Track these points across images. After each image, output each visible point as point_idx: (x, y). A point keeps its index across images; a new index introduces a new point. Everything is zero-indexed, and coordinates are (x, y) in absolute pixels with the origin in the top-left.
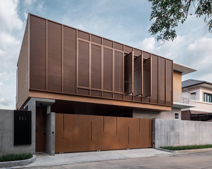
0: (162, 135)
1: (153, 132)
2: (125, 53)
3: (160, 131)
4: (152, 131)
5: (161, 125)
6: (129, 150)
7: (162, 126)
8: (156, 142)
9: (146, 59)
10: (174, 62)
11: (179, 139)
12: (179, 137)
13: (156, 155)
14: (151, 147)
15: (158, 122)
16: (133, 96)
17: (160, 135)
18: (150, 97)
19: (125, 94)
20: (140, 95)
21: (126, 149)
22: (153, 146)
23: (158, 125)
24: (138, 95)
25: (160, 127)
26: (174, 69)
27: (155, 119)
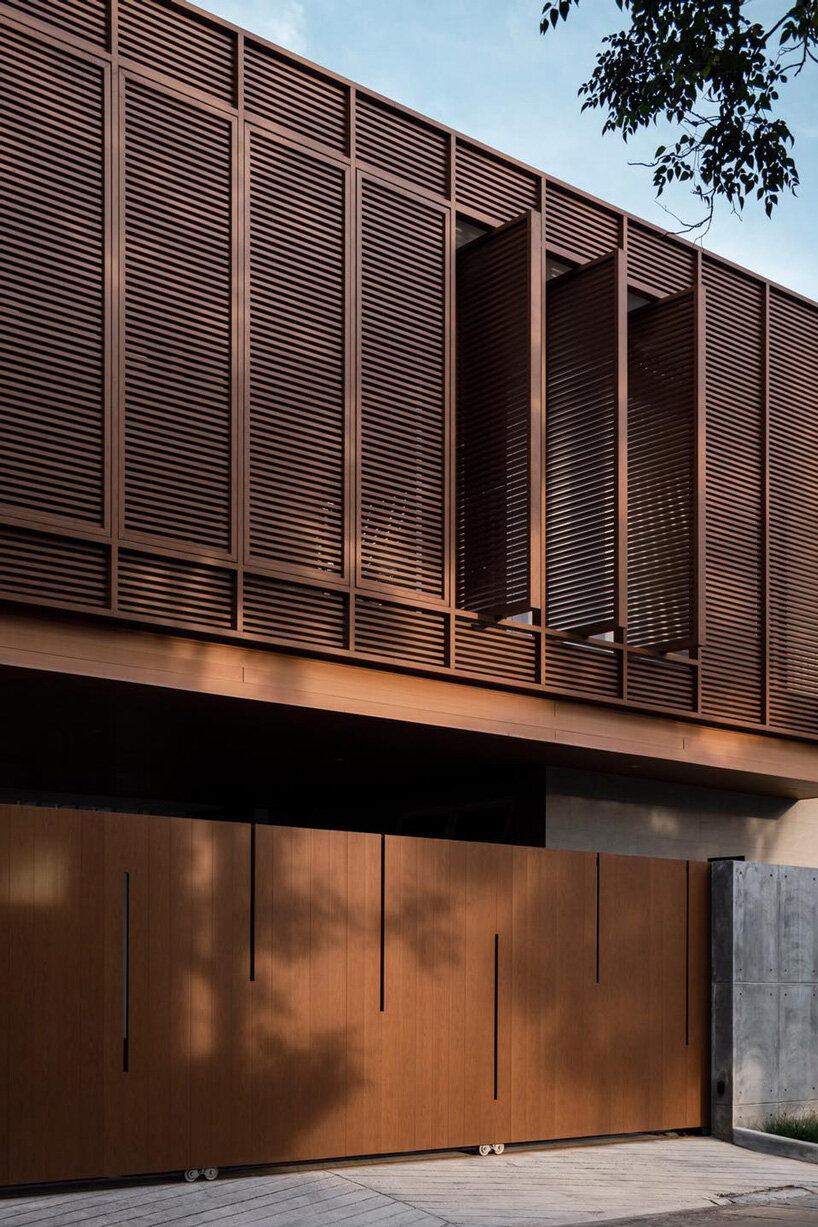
0: (789, 1015)
1: (715, 987)
2: (460, 216)
3: (772, 978)
4: (708, 978)
5: (785, 920)
7: (793, 929)
8: (742, 1082)
9: (654, 299)
13: (722, 1202)
14: (697, 1124)
15: (754, 889)
16: (537, 635)
17: (773, 1017)
18: (694, 655)
19: (462, 613)
20: (609, 637)
22: (718, 1115)
23: (754, 919)
24: (582, 634)
25: (771, 941)
27: (729, 861)
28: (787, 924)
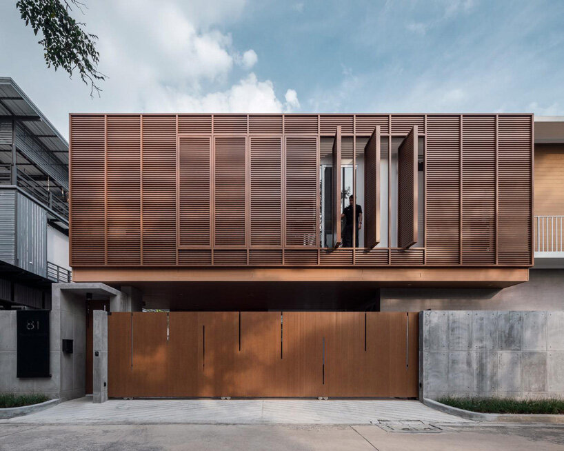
0: (454, 362)
1: (420, 352)
2: (322, 137)
4: (418, 349)
6: (327, 402)
7: (456, 332)
10: (535, 119)
11: (545, 377)
12: (545, 370)
13: (375, 422)
15: (434, 320)
17: (445, 363)
21: (317, 399)
22: (420, 394)
23: (434, 330)
25: (444, 337)
26: (537, 142)
28: (452, 331)
